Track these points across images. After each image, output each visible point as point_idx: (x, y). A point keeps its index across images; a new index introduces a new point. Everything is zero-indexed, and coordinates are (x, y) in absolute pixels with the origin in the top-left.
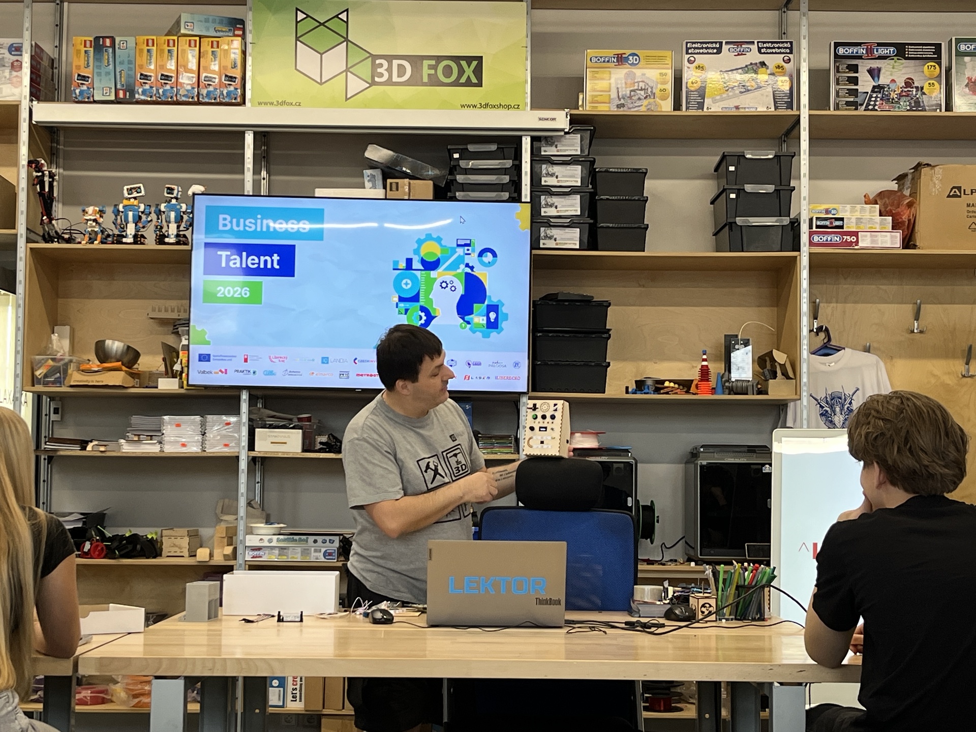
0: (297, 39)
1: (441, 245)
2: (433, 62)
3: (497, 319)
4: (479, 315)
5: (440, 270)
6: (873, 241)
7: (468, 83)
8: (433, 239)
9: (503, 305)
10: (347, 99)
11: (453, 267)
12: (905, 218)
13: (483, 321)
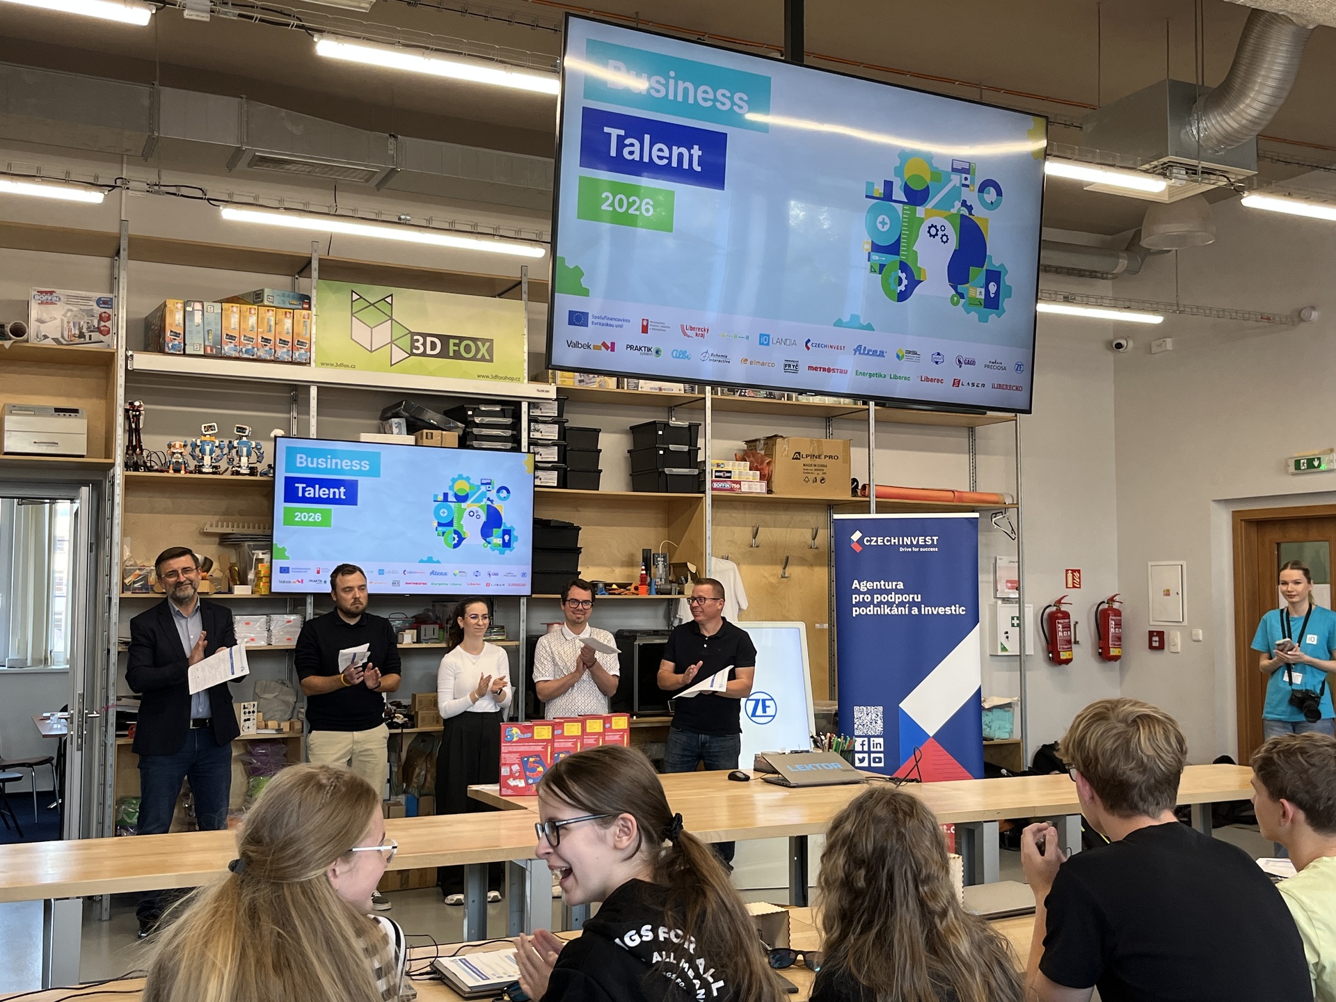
0: (352, 315)
1: (470, 483)
2: (457, 341)
3: (510, 540)
4: (497, 537)
5: (469, 502)
6: (749, 488)
7: (483, 359)
8: (463, 478)
9: (514, 529)
10: (391, 365)
11: (478, 500)
12: (766, 472)
13: (500, 541)
